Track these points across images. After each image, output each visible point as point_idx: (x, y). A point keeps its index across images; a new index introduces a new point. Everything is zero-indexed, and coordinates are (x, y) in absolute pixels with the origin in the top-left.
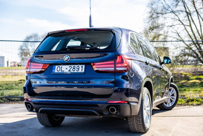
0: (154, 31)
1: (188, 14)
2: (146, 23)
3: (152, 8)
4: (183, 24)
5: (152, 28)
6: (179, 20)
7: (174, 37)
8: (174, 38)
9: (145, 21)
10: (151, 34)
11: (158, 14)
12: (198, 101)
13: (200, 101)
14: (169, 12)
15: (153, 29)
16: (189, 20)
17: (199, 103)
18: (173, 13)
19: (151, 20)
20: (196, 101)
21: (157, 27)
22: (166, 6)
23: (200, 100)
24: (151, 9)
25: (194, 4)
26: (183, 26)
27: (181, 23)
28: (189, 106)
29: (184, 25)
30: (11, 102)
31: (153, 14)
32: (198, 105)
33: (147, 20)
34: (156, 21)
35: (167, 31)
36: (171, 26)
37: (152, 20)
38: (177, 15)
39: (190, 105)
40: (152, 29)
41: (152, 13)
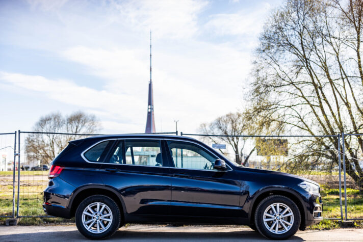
0: (261, 114)
1: (318, 88)
2: (249, 101)
3: (258, 77)
4: (309, 103)
5: (257, 110)
6: (303, 97)
7: (295, 123)
8: (295, 125)
9: (247, 99)
10: (257, 119)
11: (267, 86)
12: (325, 224)
13: (328, 224)
14: (286, 83)
15: (260, 112)
16: (319, 97)
17: (327, 226)
18: (293, 85)
19: (257, 95)
20: (322, 224)
21: (266, 108)
22: (281, 74)
23: (329, 222)
24: (256, 78)
25: (327, 71)
26: (308, 106)
27: (307, 102)
28: (312, 231)
29: (311, 106)
30: (48, 224)
31: (259, 87)
32: (326, 229)
33: (250, 97)
34: (265, 99)
35: (283, 114)
36: (290, 107)
37: (258, 97)
38: (299, 89)
39: (313, 229)
40: (259, 110)
41: (258, 85)
